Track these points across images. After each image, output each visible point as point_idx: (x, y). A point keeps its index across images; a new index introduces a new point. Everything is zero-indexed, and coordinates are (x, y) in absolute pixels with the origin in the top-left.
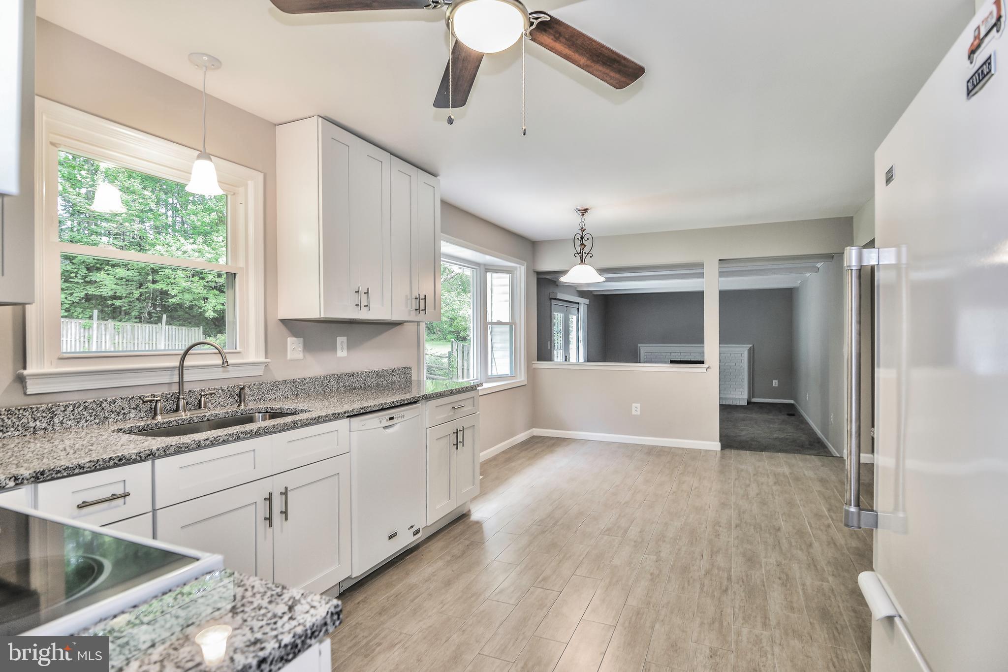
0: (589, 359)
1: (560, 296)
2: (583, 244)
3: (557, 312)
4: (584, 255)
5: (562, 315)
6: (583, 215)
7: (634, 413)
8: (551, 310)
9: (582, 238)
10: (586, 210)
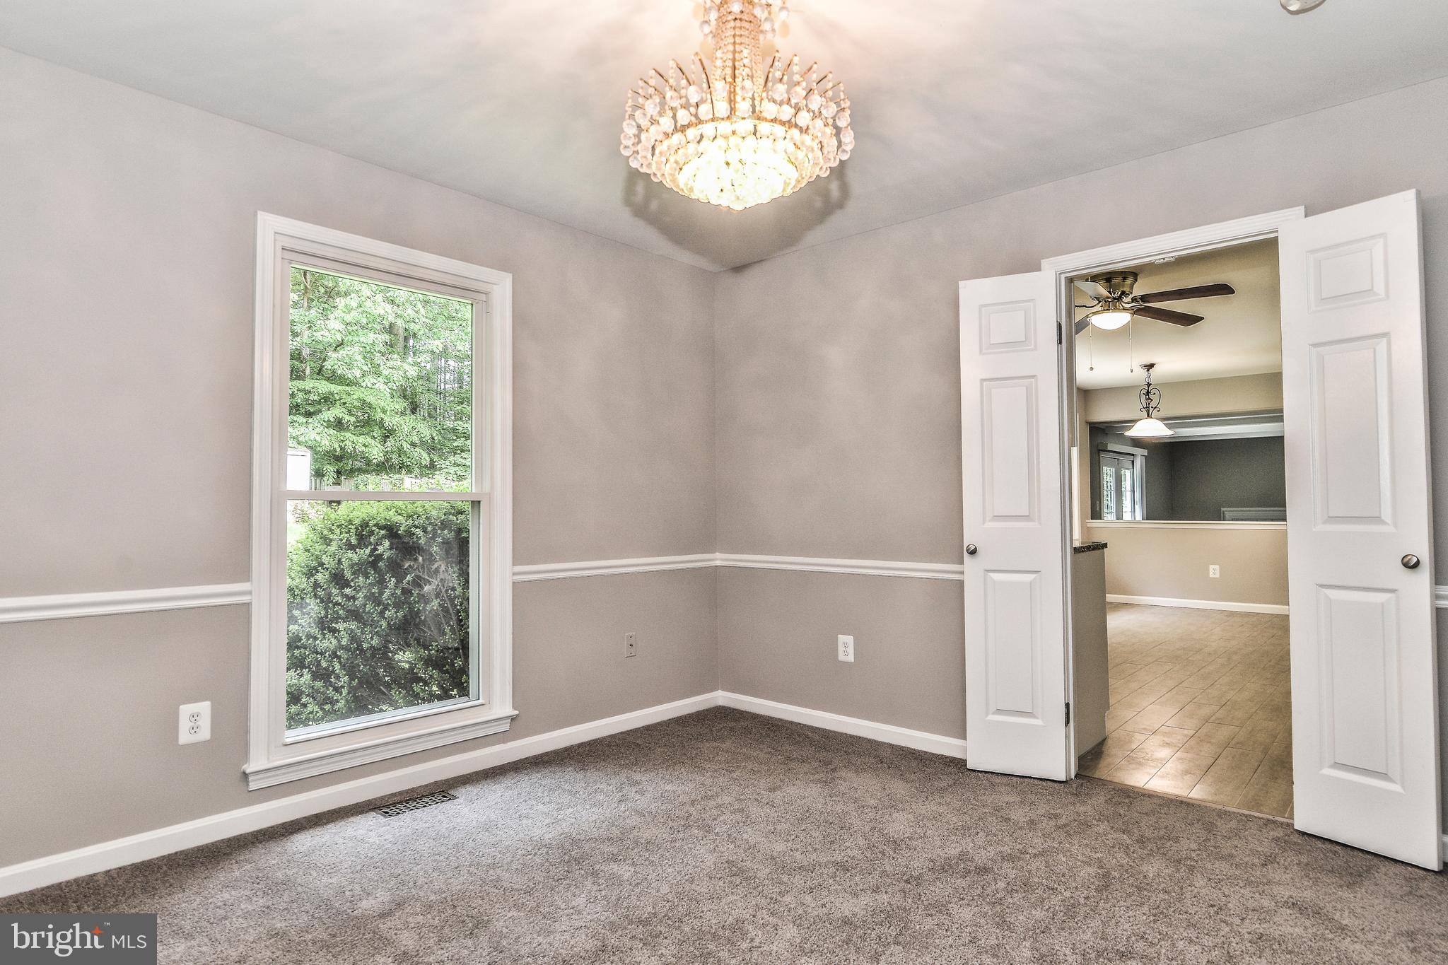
0: (1150, 515)
1: (1111, 447)
2: (1149, 399)
3: (1106, 466)
4: (1151, 410)
5: (1113, 470)
6: (1148, 371)
7: (1211, 575)
8: (1099, 463)
9: (1148, 393)
10: (1152, 366)
